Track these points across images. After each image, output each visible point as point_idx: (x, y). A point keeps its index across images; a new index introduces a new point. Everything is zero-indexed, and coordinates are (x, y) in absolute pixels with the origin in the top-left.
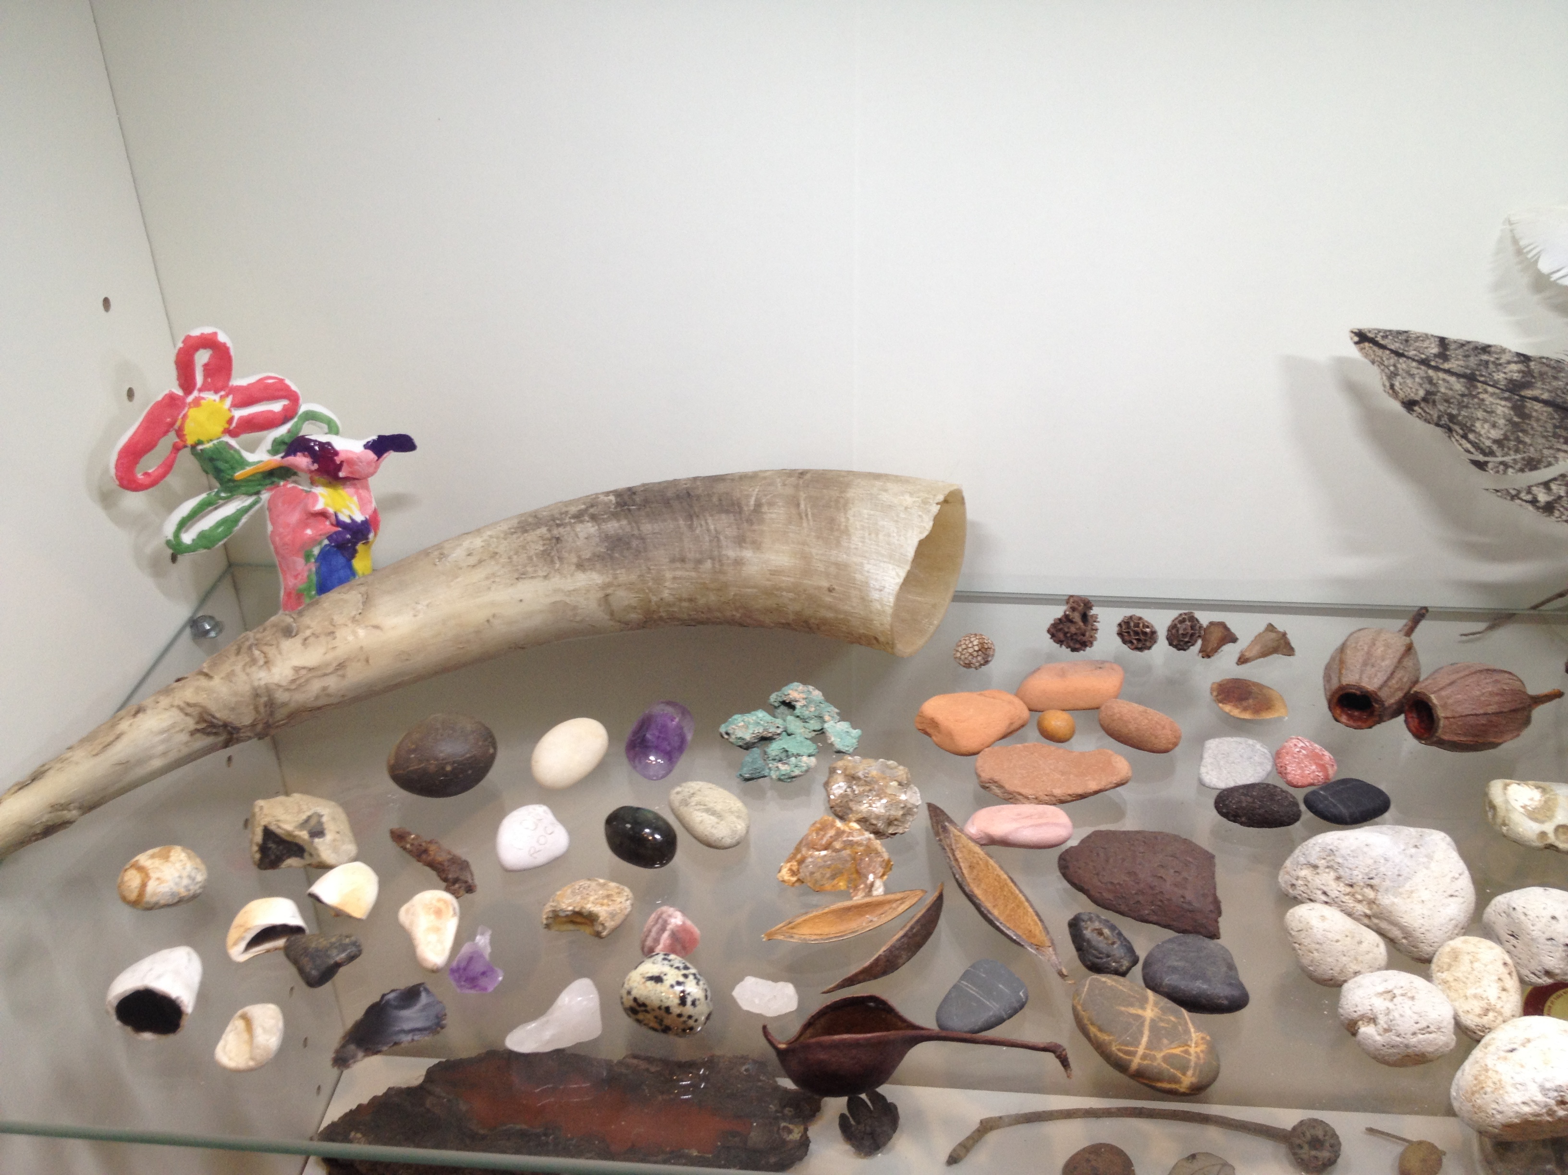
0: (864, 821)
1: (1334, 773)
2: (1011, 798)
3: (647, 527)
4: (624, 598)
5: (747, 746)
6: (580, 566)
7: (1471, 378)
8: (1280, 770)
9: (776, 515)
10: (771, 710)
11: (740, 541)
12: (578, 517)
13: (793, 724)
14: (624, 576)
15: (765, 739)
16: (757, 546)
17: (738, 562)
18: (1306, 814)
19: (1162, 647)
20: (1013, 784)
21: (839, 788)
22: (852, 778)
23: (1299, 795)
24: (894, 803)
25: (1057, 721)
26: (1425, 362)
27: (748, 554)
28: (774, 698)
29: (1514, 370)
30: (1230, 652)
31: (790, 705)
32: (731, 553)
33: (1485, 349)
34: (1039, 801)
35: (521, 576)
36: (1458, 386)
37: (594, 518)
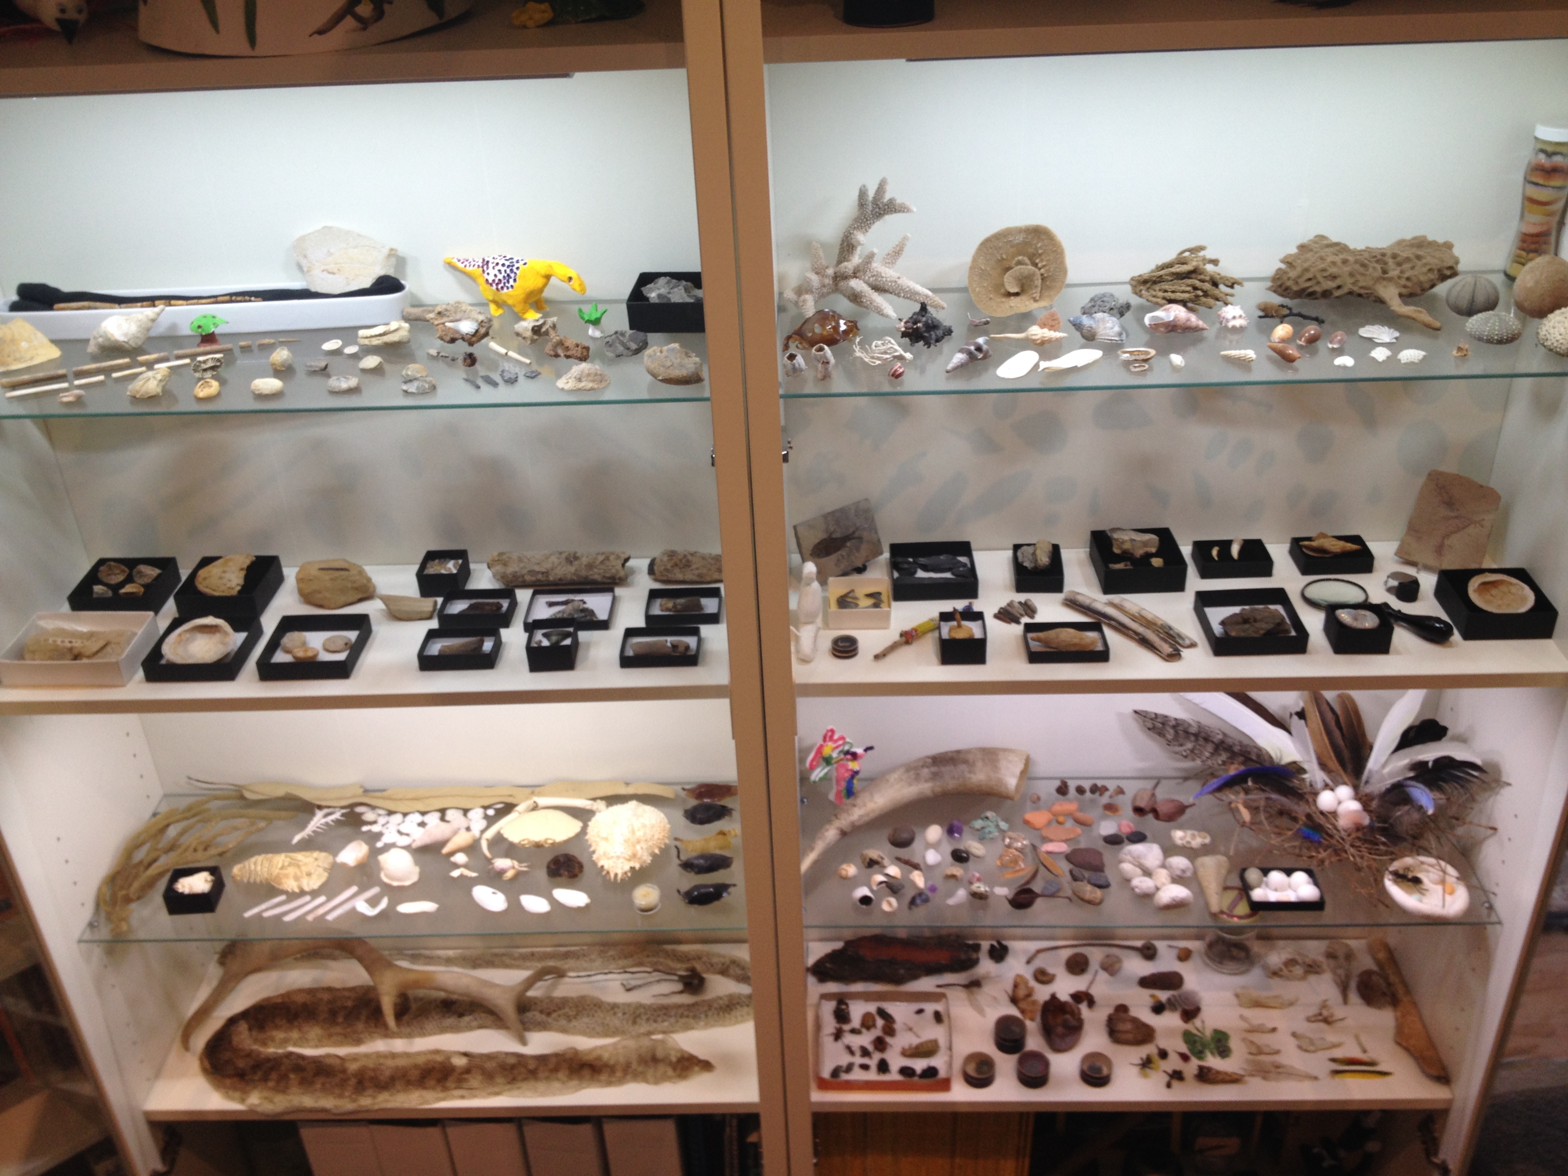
0: (1016, 849)
1: (1134, 830)
2: (1051, 841)
3: (943, 769)
4: (938, 790)
5: (978, 830)
6: (926, 781)
7: (1163, 724)
8: (1120, 830)
9: (979, 764)
10: (982, 819)
11: (970, 772)
12: (923, 766)
13: (990, 824)
14: (938, 783)
15: (983, 828)
16: (975, 773)
17: (970, 778)
18: (1126, 841)
19: (1088, 794)
20: (1052, 837)
21: (1007, 841)
22: (1010, 838)
23: (1124, 836)
24: (1023, 844)
25: (1061, 819)
26: (1152, 719)
27: (972, 776)
28: (983, 816)
29: (1174, 723)
30: (1107, 794)
31: (987, 818)
32: (968, 775)
33: (1166, 717)
34: (1059, 841)
35: (910, 785)
36: (1160, 725)
37: (927, 767)
